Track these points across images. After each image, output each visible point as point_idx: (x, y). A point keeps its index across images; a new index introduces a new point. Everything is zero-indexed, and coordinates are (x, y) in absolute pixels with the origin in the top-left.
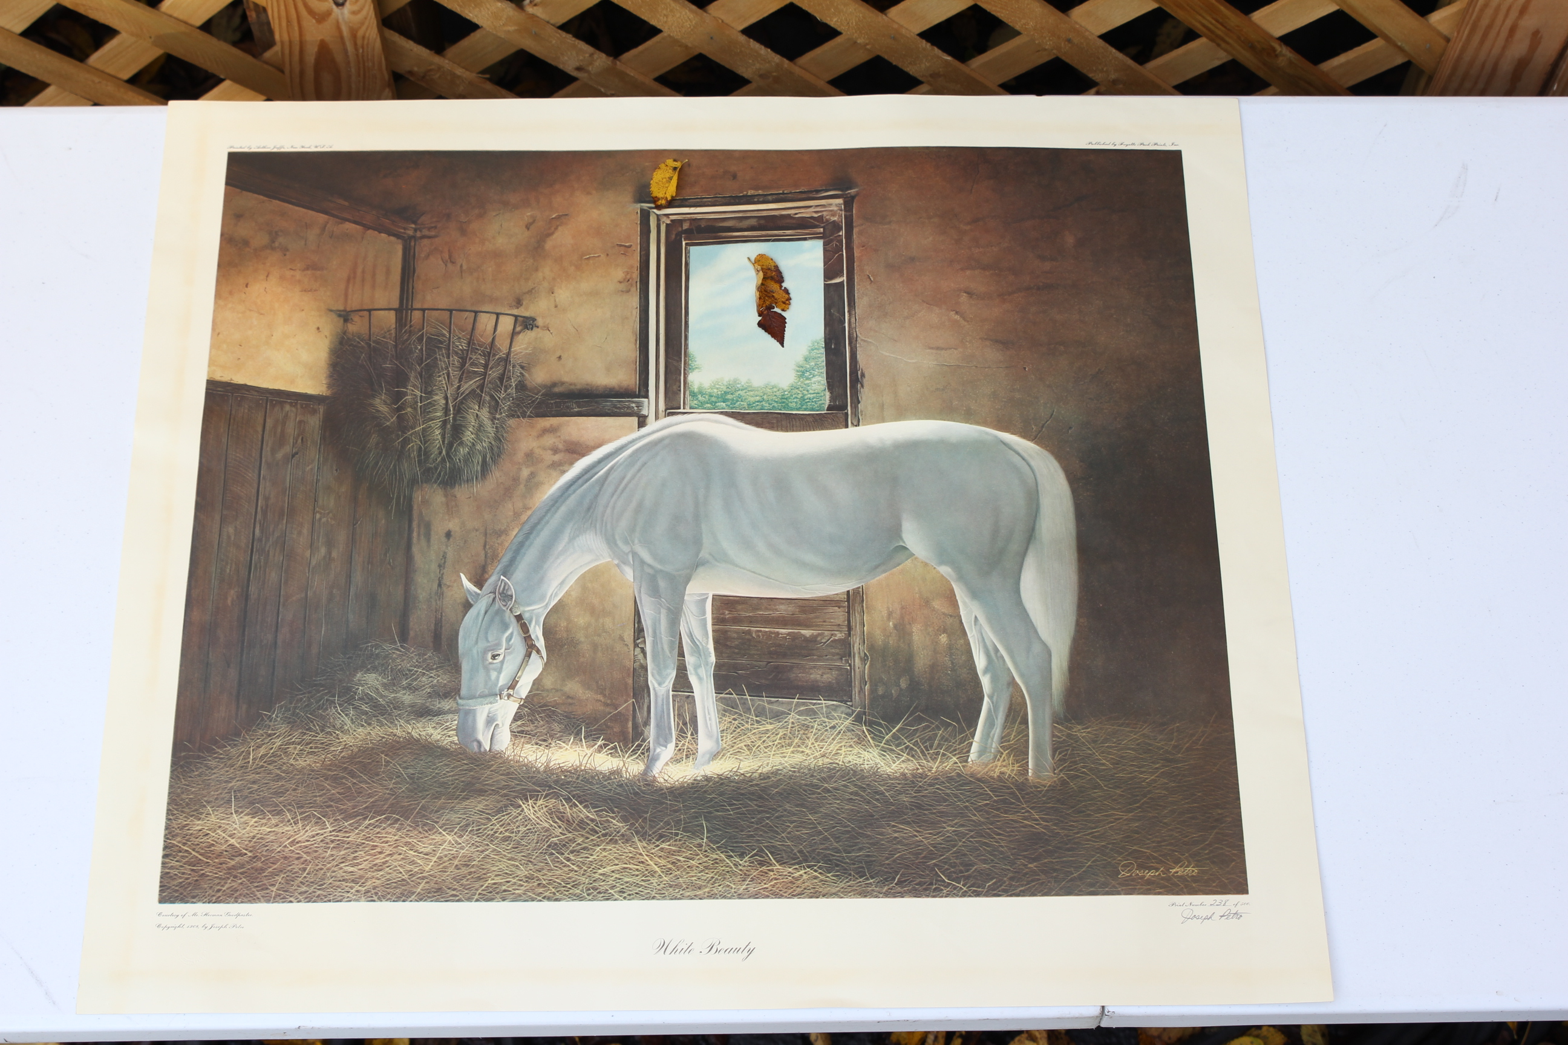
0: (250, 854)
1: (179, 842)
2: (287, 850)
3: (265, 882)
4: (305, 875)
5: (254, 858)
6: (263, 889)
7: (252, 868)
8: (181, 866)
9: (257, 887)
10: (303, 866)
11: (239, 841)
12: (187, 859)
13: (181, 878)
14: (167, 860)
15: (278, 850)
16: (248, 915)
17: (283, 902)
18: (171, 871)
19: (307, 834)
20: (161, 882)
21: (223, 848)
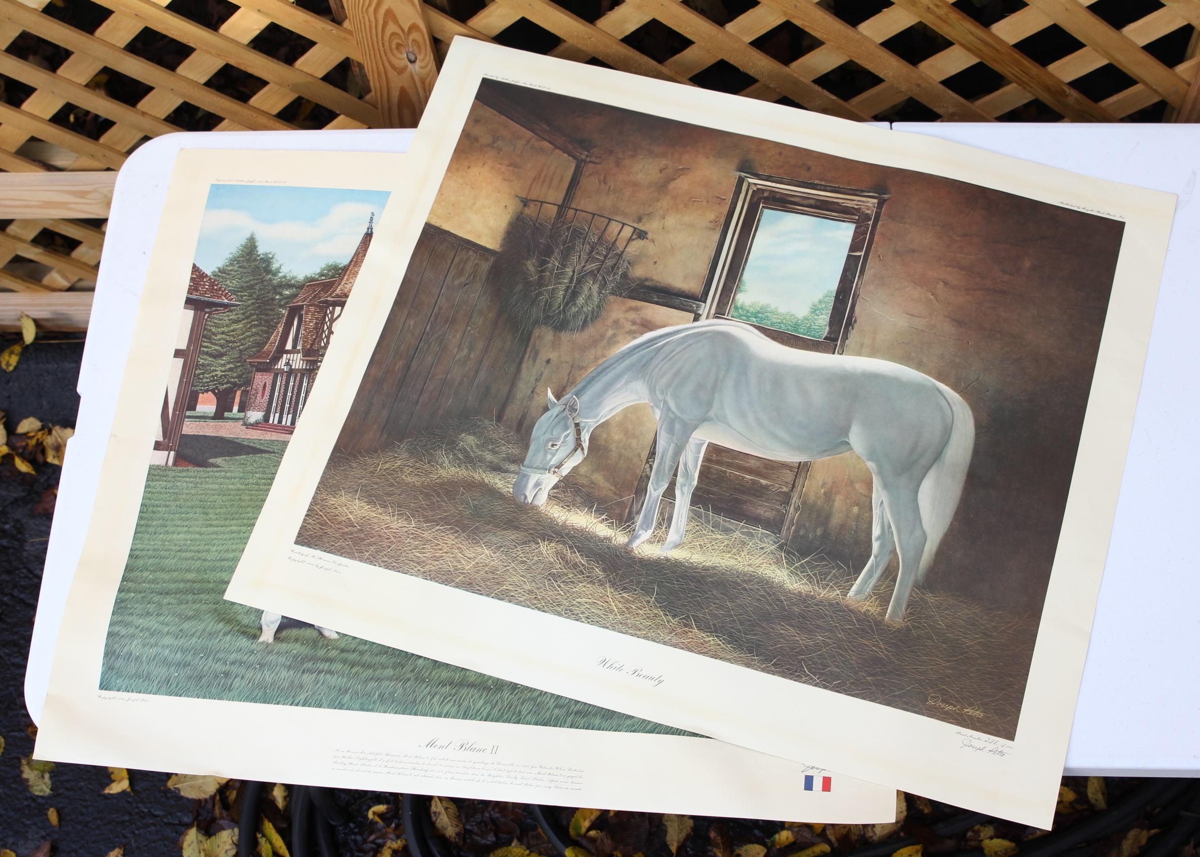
0: (359, 527)
1: (318, 509)
2: (382, 531)
3: (363, 548)
4: (389, 550)
5: (361, 530)
6: (360, 552)
7: (357, 537)
8: (315, 524)
9: (357, 549)
10: (389, 544)
11: (355, 517)
12: (319, 521)
13: (312, 531)
14: (307, 518)
15: (377, 530)
16: (346, 566)
17: (370, 564)
18: (308, 526)
19: (398, 525)
20: (299, 531)
21: (344, 519)
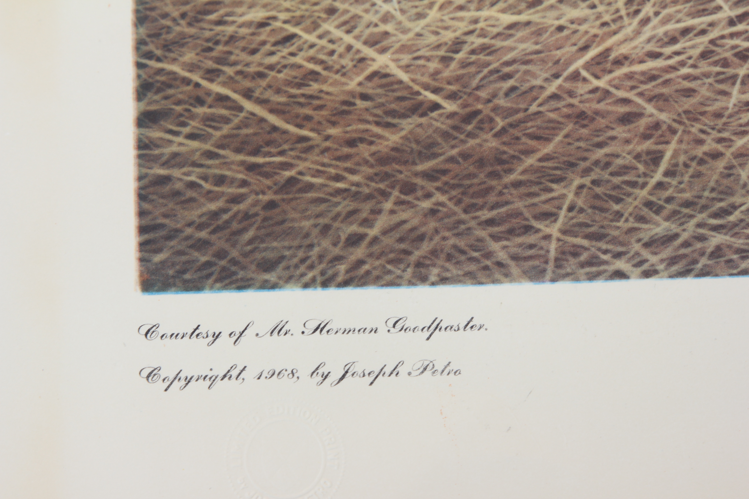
0: (450, 107)
1: (192, 67)
2: (582, 89)
3: (519, 205)
4: (658, 176)
5: (468, 118)
6: (511, 232)
7: (465, 156)
8: (210, 155)
9: (490, 222)
10: (648, 145)
11: (406, 58)
12: (226, 129)
13: (210, 196)
14: (156, 134)
15: (552, 88)
16: (469, 325)
17: (592, 277)
18: (176, 173)
19: (648, 32)
20: (141, 213)
21: (352, 85)
